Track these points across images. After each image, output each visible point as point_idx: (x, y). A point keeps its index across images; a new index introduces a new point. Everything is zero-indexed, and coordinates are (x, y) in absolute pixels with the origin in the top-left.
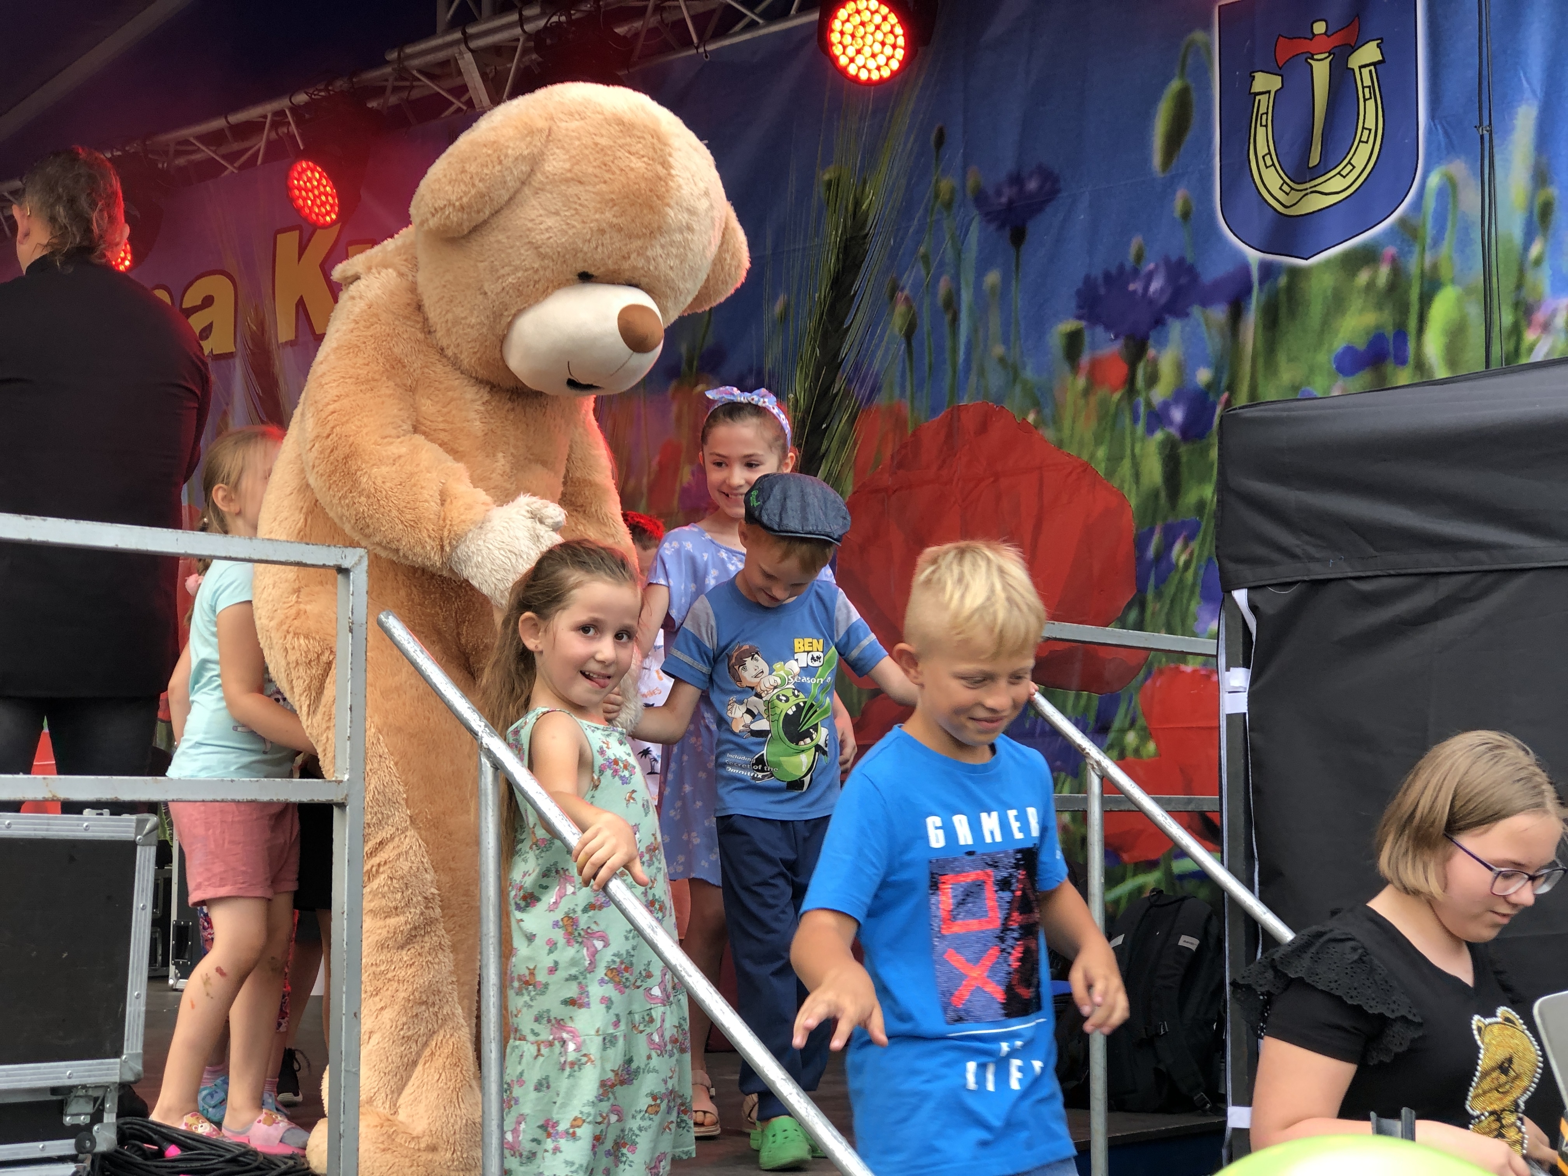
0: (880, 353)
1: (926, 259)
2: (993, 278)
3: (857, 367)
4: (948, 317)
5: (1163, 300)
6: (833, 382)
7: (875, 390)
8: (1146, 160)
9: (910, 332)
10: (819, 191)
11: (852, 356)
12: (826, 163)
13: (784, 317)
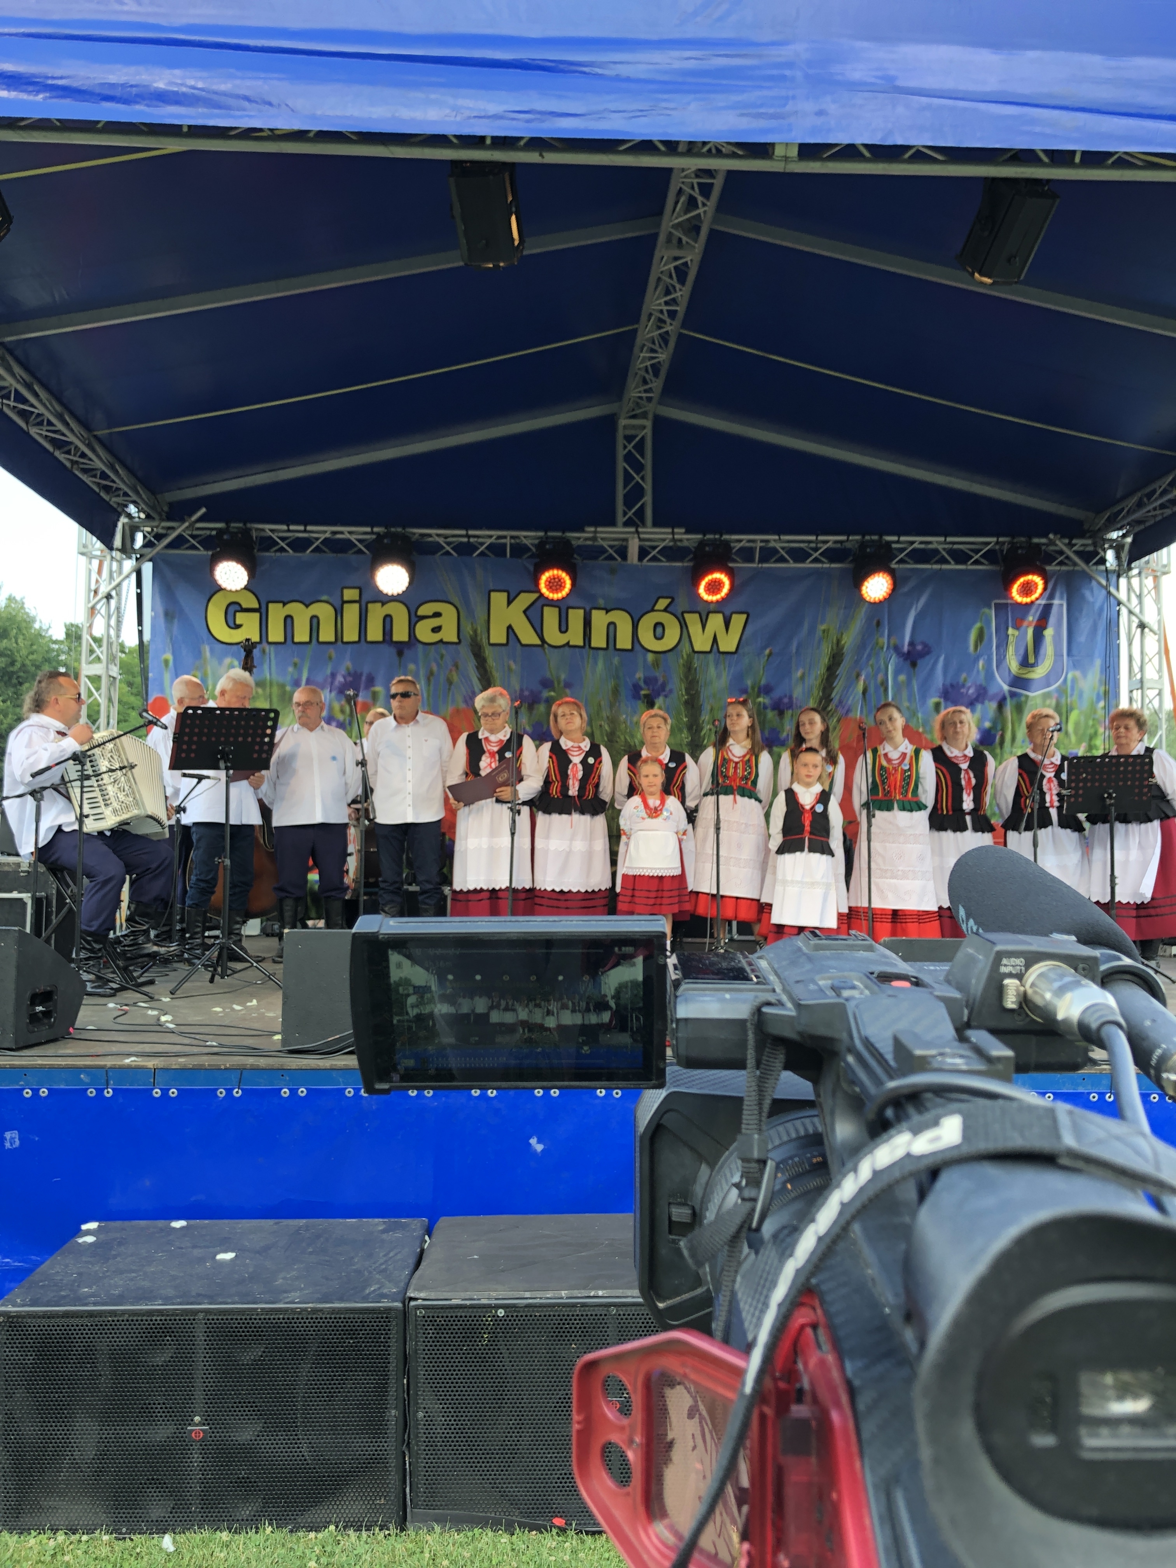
0: (851, 698)
1: (872, 666)
2: (902, 678)
3: (840, 702)
4: (882, 689)
5: (974, 696)
6: (828, 705)
7: (848, 711)
8: (967, 648)
9: (865, 692)
10: (819, 633)
11: (838, 697)
12: (822, 623)
13: (802, 678)
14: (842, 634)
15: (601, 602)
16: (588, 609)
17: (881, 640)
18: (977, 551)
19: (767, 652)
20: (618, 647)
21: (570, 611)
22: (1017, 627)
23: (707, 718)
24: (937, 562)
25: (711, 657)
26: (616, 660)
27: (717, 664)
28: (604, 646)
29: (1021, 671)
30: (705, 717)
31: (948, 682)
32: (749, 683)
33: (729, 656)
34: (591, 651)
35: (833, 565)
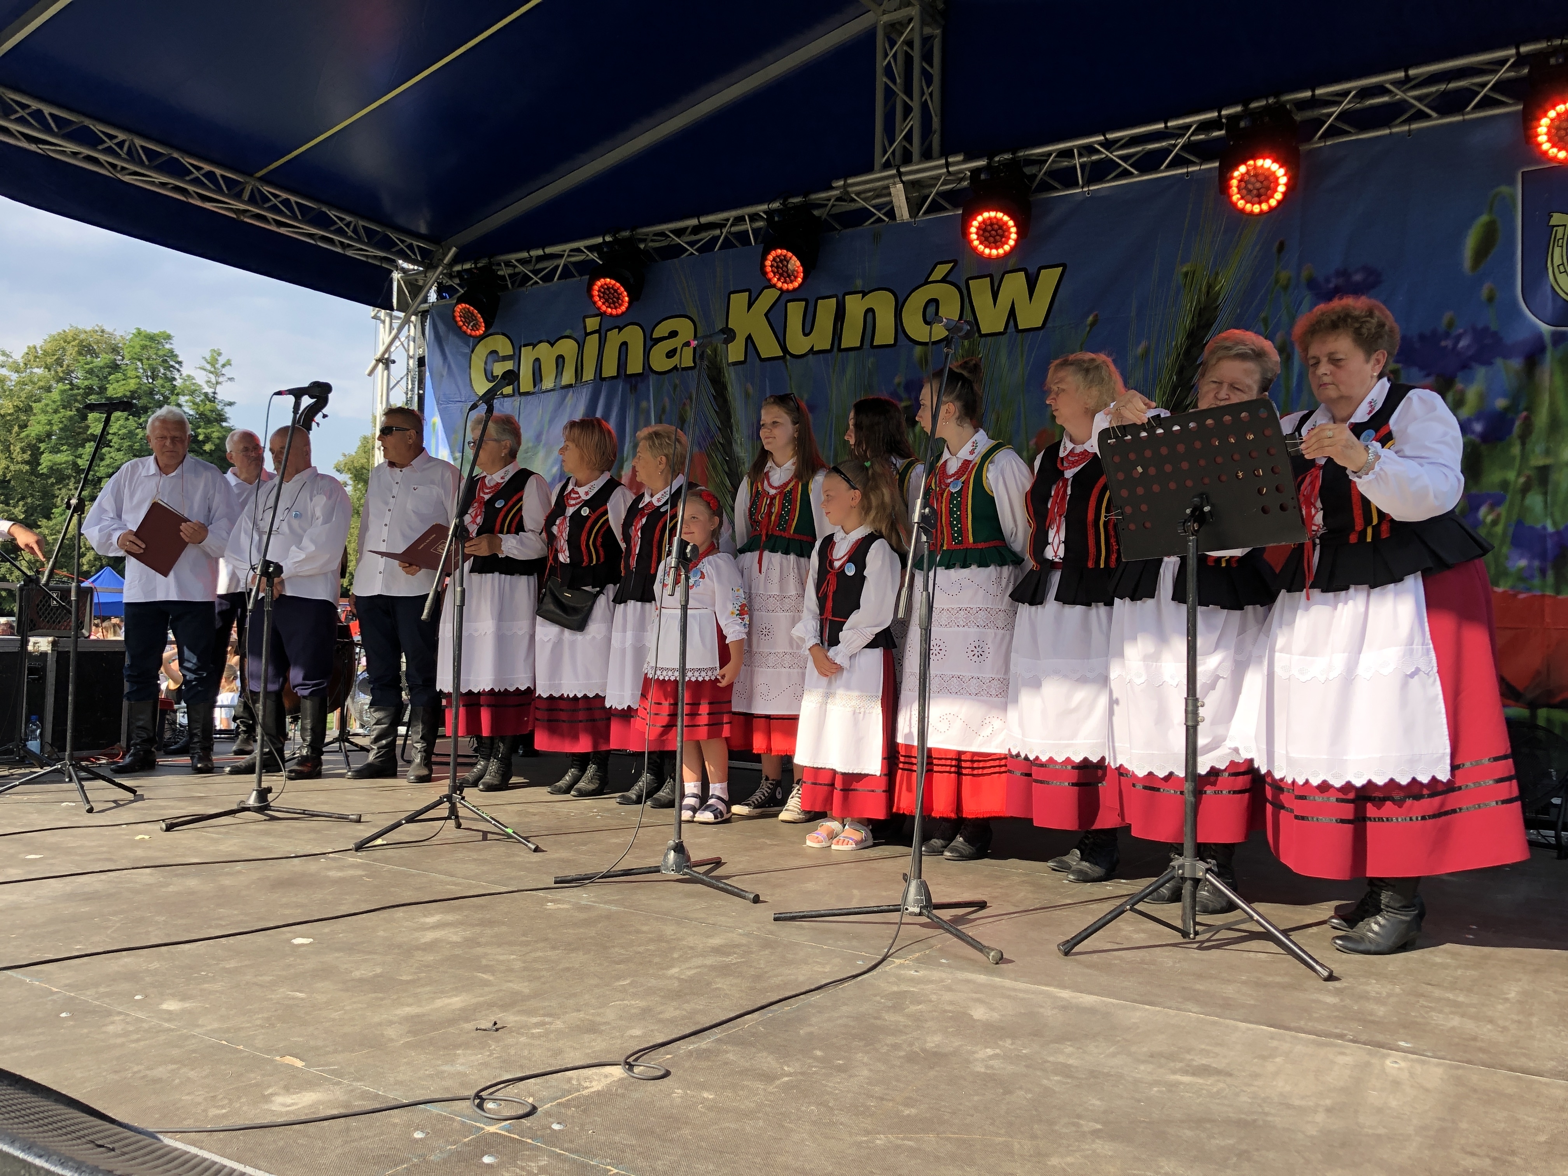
1: (1265, 320)
5: (1469, 353)
8: (1458, 264)
10: (1178, 278)
12: (1184, 261)
13: (1145, 356)
14: (1217, 275)
15: (859, 284)
16: (840, 297)
17: (1283, 275)
19: (1091, 318)
20: (876, 342)
21: (822, 300)
25: (1005, 340)
26: (870, 362)
27: (1013, 350)
28: (859, 344)
31: (1414, 331)
33: (1032, 335)
34: (840, 353)
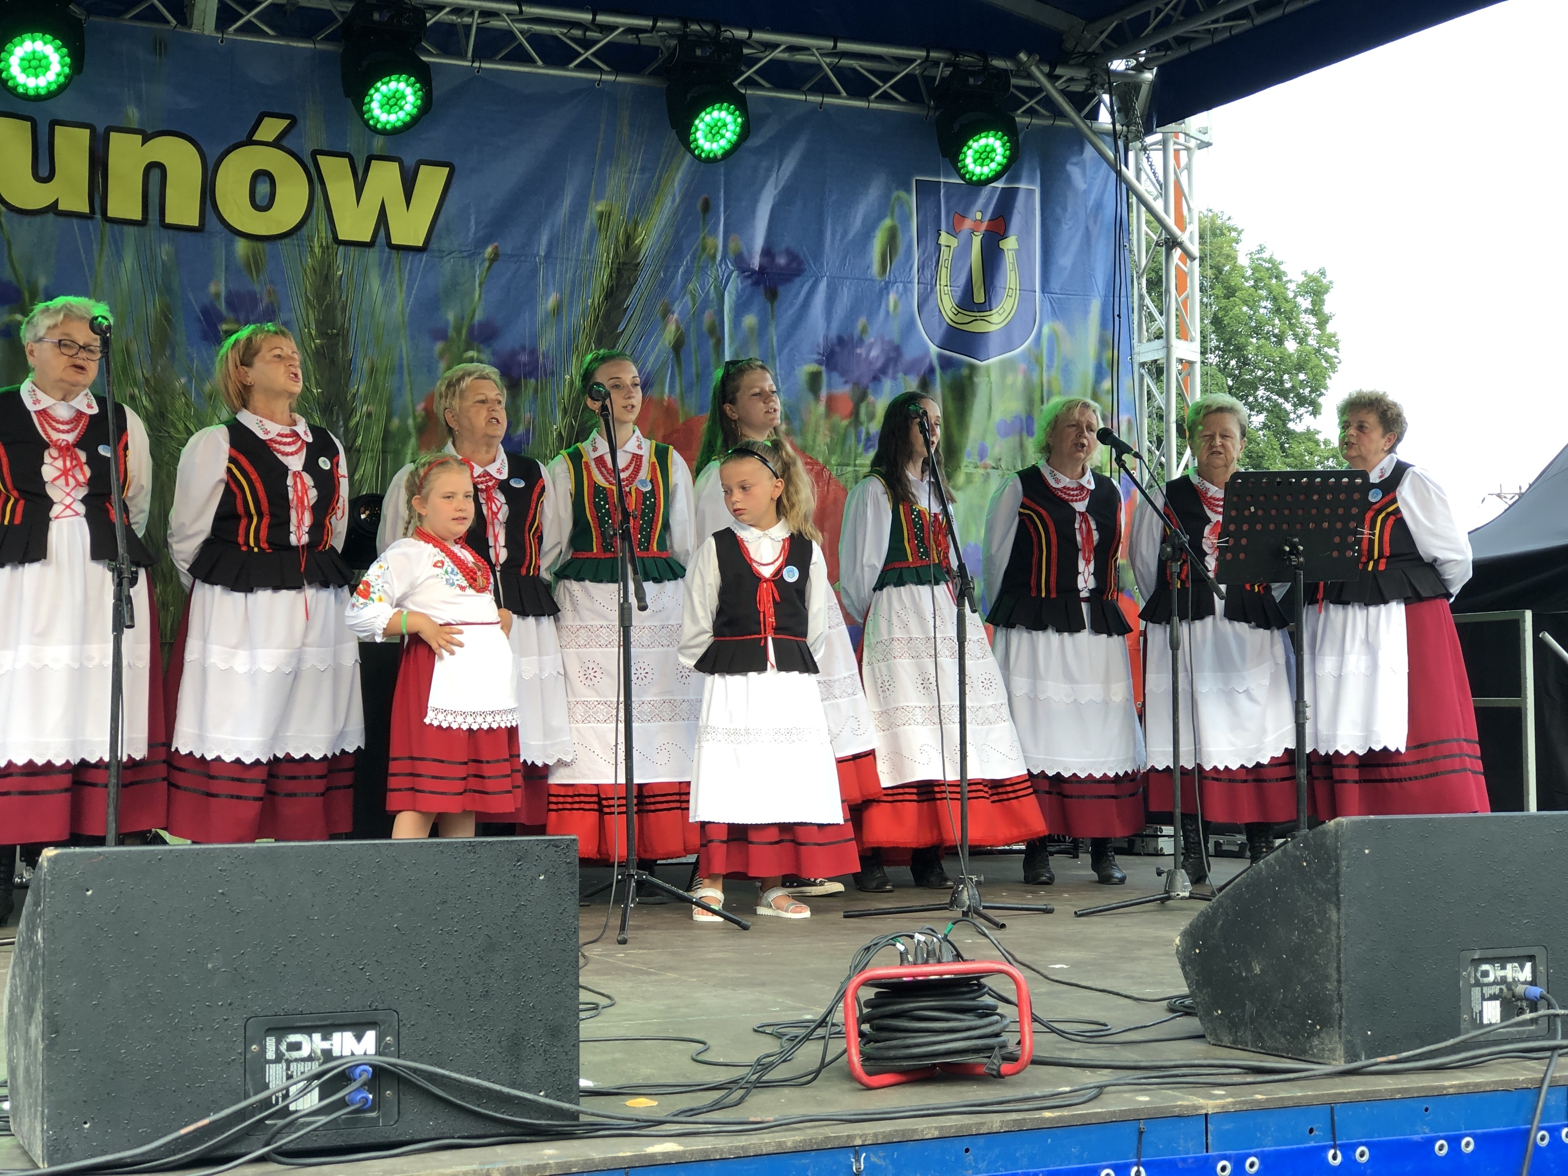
1: (692, 293)
2: (750, 320)
4: (712, 342)
8: (868, 266)
9: (678, 346)
10: (591, 219)
12: (598, 197)
13: (557, 310)
14: (636, 224)
15: (133, 115)
16: (100, 130)
17: (710, 241)
18: (885, 77)
19: (489, 250)
20: (169, 220)
21: (58, 129)
22: (953, 232)
23: (362, 390)
24: (813, 91)
25: (372, 255)
26: (165, 251)
27: (385, 270)
28: (138, 216)
29: (961, 318)
30: (359, 387)
31: (833, 334)
32: (451, 316)
33: (410, 256)
34: (108, 225)
35: (620, 79)
